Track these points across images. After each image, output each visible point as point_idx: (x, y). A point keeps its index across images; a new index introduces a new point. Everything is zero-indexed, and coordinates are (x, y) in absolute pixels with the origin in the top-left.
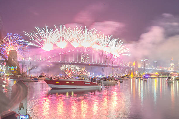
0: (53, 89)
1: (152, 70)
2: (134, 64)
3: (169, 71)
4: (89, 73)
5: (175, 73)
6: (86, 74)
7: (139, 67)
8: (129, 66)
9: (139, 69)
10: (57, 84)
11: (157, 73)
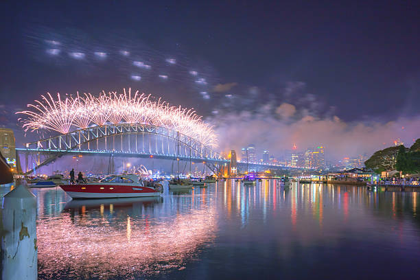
0: (74, 199)
1: (260, 165)
2: (230, 156)
3: (288, 168)
4: (151, 172)
5: (299, 172)
6: (144, 173)
7: (238, 161)
8: (221, 160)
9: (238, 165)
10: (84, 191)
11: (268, 172)
